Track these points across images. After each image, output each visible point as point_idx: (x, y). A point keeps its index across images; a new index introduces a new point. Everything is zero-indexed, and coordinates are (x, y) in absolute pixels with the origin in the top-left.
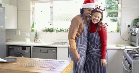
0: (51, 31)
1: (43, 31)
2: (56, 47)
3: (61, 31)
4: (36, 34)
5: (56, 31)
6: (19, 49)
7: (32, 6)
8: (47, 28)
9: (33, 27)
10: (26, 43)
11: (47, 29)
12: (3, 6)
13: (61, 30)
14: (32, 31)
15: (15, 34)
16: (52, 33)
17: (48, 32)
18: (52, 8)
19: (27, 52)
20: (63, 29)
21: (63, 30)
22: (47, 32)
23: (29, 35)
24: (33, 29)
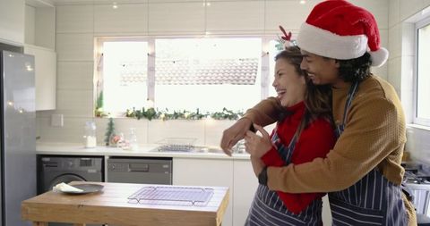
0: (150, 115)
1: (128, 116)
2: (171, 159)
3: (177, 116)
4: (111, 124)
5: (163, 116)
6: (71, 163)
7: (97, 50)
8: (139, 108)
9: (100, 104)
10: (86, 148)
11: (139, 112)
12: (26, 52)
13: (176, 114)
14: (98, 115)
15: (50, 123)
16: (153, 120)
17: (141, 120)
18: (151, 56)
19: (94, 171)
20: (182, 112)
21: (181, 114)
22: (139, 119)
23: (94, 127)
24: (100, 110)
